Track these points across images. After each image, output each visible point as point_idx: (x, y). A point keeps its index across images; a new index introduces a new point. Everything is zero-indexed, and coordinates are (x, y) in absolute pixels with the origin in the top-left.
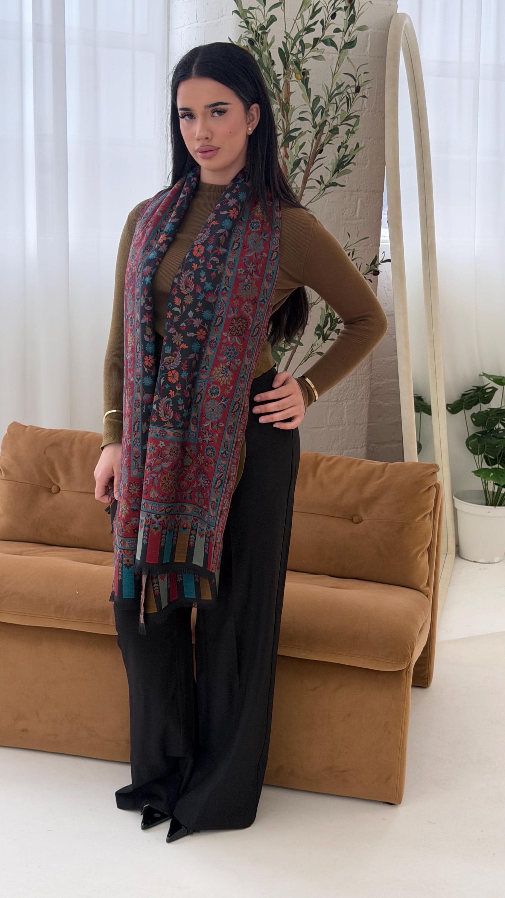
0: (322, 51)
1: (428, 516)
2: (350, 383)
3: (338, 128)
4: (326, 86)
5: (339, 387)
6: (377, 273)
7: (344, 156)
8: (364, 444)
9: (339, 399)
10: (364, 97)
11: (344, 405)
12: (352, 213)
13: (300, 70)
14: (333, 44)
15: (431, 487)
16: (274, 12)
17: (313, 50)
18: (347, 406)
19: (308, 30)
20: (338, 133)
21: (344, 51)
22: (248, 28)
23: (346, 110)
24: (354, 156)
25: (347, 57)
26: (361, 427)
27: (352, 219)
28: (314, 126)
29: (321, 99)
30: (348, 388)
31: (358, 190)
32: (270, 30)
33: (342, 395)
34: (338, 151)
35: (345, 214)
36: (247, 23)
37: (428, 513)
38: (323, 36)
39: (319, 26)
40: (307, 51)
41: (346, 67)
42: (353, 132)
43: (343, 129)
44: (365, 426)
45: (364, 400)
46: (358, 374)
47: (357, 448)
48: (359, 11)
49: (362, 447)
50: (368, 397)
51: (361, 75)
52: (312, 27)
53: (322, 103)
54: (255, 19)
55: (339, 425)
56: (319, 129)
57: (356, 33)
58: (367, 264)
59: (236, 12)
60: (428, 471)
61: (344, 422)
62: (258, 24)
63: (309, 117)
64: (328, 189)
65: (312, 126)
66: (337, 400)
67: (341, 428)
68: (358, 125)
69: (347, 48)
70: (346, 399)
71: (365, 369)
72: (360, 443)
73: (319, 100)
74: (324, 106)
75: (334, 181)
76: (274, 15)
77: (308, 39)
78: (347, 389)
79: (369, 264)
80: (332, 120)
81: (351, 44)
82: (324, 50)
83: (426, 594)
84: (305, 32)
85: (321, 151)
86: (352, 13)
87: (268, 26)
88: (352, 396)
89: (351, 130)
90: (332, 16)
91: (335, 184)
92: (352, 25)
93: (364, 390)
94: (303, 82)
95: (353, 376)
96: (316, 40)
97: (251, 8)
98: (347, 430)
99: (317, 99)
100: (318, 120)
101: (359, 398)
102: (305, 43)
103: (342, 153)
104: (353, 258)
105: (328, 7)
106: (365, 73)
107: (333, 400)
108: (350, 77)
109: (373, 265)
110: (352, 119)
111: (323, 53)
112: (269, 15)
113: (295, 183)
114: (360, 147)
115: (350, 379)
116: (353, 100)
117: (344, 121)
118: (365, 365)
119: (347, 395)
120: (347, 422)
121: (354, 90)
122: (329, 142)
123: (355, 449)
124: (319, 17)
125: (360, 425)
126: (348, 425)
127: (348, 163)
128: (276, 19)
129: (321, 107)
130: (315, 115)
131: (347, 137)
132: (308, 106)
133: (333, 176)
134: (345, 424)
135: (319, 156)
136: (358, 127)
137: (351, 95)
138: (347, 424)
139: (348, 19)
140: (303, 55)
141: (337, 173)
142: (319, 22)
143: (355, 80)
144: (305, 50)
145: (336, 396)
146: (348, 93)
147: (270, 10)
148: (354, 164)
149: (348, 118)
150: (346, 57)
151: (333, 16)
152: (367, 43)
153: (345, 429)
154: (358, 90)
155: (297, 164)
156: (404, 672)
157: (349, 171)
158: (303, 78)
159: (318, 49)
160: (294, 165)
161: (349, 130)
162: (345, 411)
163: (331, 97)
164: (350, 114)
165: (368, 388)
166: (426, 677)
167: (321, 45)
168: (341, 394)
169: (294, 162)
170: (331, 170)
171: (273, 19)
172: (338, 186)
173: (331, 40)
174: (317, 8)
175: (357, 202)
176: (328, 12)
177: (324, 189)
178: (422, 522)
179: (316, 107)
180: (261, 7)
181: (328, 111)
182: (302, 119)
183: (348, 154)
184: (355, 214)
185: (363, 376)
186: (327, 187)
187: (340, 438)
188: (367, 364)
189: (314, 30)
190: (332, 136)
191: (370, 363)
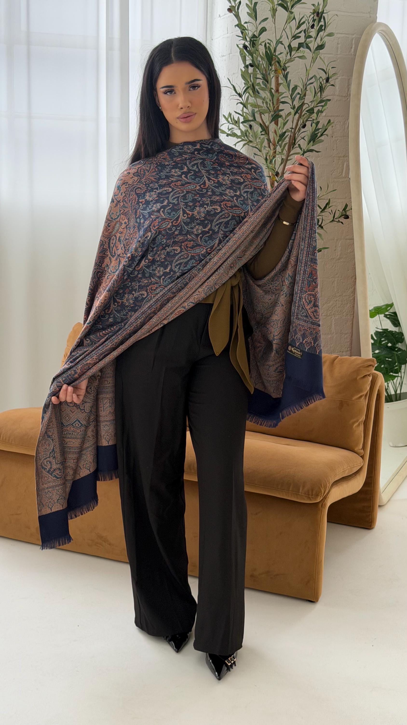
0: (303, 52)
1: (363, 397)
2: (337, 302)
3: (314, 109)
4: (301, 78)
5: (328, 305)
6: (346, 217)
7: (317, 130)
8: (348, 349)
9: (329, 314)
10: (332, 85)
11: (332, 318)
12: (339, 173)
13: (281, 67)
14: (308, 47)
15: (366, 375)
16: (263, 25)
17: (298, 51)
18: (335, 320)
19: (295, 37)
20: (314, 113)
21: (316, 52)
22: (243, 38)
23: (319, 97)
24: (326, 130)
25: (320, 57)
26: (346, 336)
27: (339, 178)
28: (294, 108)
29: (298, 87)
30: (336, 305)
31: (344, 156)
32: (260, 38)
33: (330, 312)
34: (311, 126)
35: (333, 174)
36: (242, 33)
37: (363, 395)
38: (305, 41)
39: (302, 35)
40: (293, 53)
41: (319, 63)
42: (322, 112)
43: (316, 110)
44: (349, 335)
45: (349, 315)
46: (343, 295)
47: (343, 352)
48: (328, 22)
49: (347, 351)
50: (352, 313)
51: (329, 69)
52: (298, 35)
53: (298, 90)
54: (247, 30)
55: (328, 334)
56: (298, 110)
57: (326, 39)
58: (338, 210)
59: (237, 25)
60: (367, 363)
61: (332, 331)
62: (250, 34)
63: (289, 100)
64: (306, 155)
65: (291, 108)
66: (327, 315)
67: (330, 336)
68: (326, 105)
69: (318, 50)
70: (333, 314)
71: (350, 291)
72: (345, 348)
73: (297, 88)
74: (300, 93)
75: (310, 149)
76: (265, 27)
77: (295, 44)
78: (334, 307)
79: (341, 211)
80: (311, 103)
81: (321, 47)
82: (305, 51)
83: (361, 455)
84: (293, 39)
85: (304, 126)
86: (322, 23)
87: (259, 35)
88: (339, 312)
89: (320, 110)
90: (311, 27)
91: (312, 151)
92: (321, 33)
93: (348, 308)
94: (284, 76)
95: (339, 297)
96: (301, 45)
97: (246, 23)
98: (334, 337)
99: (295, 88)
100: (297, 103)
101: (345, 313)
102: (292, 47)
103: (314, 127)
104: (330, 206)
105: (308, 20)
106: (332, 68)
107: (323, 315)
108: (322, 71)
109: (343, 211)
110: (323, 102)
111: (304, 54)
112: (260, 28)
113: (285, 150)
114: (331, 122)
115: (338, 299)
116: (325, 87)
117: (318, 103)
118: (349, 289)
119: (335, 311)
120: (334, 331)
121: (325, 81)
122: (308, 120)
123: (341, 353)
124: (303, 27)
125: (347, 334)
126: (336, 334)
127: (322, 135)
128: (266, 30)
129: (299, 93)
130: (293, 100)
131: (317, 116)
132: (288, 93)
133: (308, 144)
134: (333, 333)
135: (303, 130)
136: (324, 108)
137: (323, 85)
138: (334, 333)
139: (317, 30)
140: (291, 55)
141: (312, 142)
142: (303, 32)
143: (326, 73)
144: (292, 52)
145: (325, 312)
146: (321, 83)
147: (260, 24)
148: (327, 135)
149: (321, 102)
150: (318, 56)
151: (313, 26)
152: (352, 46)
153: (333, 337)
154: (327, 80)
155: (282, 136)
156: (320, 505)
157: (323, 141)
158: (284, 73)
159: (300, 51)
160: (280, 136)
161: (319, 110)
162: (333, 323)
163: (305, 87)
164: (323, 98)
165: (352, 306)
166: (371, 521)
167: (301, 49)
168: (330, 310)
169: (280, 135)
170: (307, 140)
171: (263, 30)
172: (314, 152)
173: (307, 45)
174: (302, 22)
175: (343, 165)
176: (309, 23)
177: (303, 154)
178: (357, 400)
179: (294, 94)
180: (253, 21)
181: (305, 95)
182: (283, 103)
183: (321, 127)
184: (342, 174)
185: (348, 297)
186: (304, 152)
187: (329, 344)
188: (352, 288)
189: (300, 37)
190: (310, 115)
191: (353, 288)
